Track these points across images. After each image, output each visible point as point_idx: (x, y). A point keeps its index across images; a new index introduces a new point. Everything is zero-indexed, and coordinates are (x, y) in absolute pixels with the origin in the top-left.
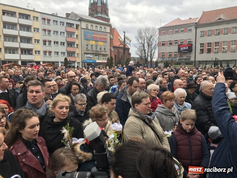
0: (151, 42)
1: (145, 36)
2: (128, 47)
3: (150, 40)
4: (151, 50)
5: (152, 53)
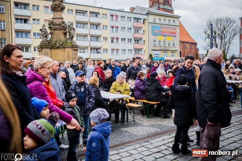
0: (224, 35)
1: (217, 28)
2: (194, 42)
3: (223, 32)
4: (224, 44)
5: (226, 48)
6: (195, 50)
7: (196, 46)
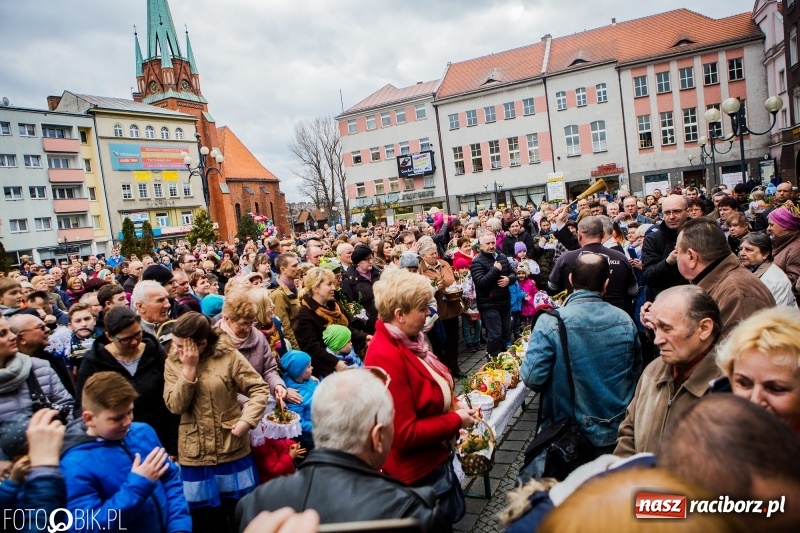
2: (273, 178)
6: (276, 196)
7: (278, 188)
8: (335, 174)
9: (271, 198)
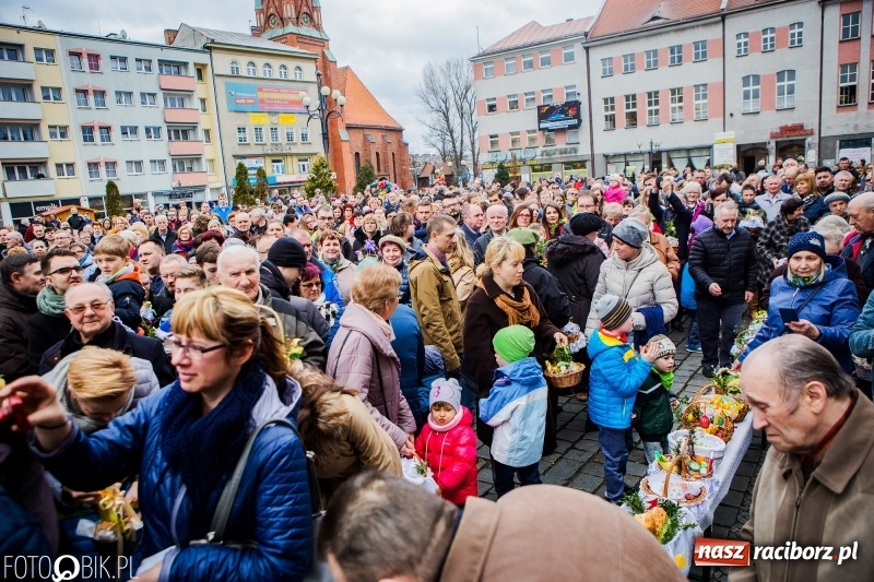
2: (396, 126)
6: (400, 146)
7: (402, 137)
8: (465, 124)
9: (393, 148)
